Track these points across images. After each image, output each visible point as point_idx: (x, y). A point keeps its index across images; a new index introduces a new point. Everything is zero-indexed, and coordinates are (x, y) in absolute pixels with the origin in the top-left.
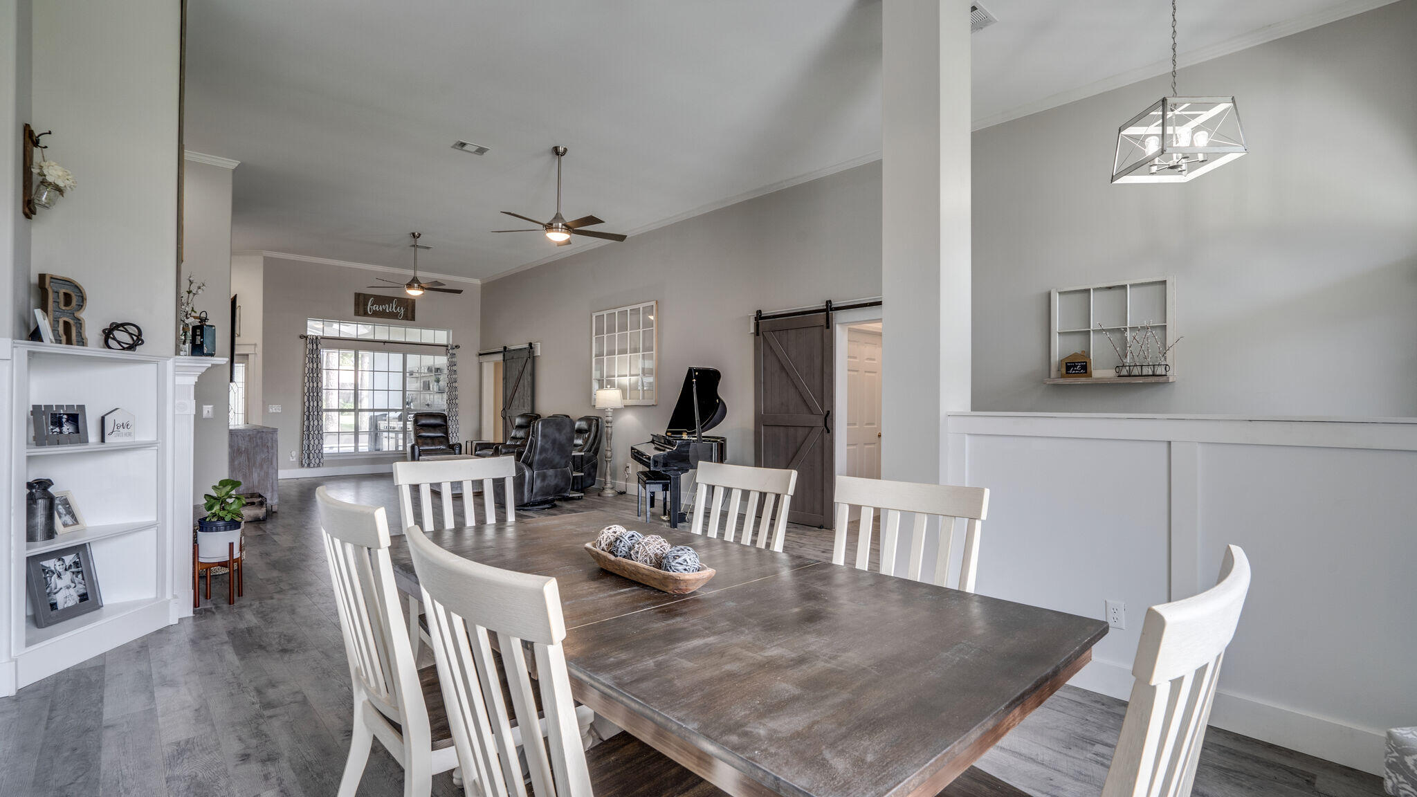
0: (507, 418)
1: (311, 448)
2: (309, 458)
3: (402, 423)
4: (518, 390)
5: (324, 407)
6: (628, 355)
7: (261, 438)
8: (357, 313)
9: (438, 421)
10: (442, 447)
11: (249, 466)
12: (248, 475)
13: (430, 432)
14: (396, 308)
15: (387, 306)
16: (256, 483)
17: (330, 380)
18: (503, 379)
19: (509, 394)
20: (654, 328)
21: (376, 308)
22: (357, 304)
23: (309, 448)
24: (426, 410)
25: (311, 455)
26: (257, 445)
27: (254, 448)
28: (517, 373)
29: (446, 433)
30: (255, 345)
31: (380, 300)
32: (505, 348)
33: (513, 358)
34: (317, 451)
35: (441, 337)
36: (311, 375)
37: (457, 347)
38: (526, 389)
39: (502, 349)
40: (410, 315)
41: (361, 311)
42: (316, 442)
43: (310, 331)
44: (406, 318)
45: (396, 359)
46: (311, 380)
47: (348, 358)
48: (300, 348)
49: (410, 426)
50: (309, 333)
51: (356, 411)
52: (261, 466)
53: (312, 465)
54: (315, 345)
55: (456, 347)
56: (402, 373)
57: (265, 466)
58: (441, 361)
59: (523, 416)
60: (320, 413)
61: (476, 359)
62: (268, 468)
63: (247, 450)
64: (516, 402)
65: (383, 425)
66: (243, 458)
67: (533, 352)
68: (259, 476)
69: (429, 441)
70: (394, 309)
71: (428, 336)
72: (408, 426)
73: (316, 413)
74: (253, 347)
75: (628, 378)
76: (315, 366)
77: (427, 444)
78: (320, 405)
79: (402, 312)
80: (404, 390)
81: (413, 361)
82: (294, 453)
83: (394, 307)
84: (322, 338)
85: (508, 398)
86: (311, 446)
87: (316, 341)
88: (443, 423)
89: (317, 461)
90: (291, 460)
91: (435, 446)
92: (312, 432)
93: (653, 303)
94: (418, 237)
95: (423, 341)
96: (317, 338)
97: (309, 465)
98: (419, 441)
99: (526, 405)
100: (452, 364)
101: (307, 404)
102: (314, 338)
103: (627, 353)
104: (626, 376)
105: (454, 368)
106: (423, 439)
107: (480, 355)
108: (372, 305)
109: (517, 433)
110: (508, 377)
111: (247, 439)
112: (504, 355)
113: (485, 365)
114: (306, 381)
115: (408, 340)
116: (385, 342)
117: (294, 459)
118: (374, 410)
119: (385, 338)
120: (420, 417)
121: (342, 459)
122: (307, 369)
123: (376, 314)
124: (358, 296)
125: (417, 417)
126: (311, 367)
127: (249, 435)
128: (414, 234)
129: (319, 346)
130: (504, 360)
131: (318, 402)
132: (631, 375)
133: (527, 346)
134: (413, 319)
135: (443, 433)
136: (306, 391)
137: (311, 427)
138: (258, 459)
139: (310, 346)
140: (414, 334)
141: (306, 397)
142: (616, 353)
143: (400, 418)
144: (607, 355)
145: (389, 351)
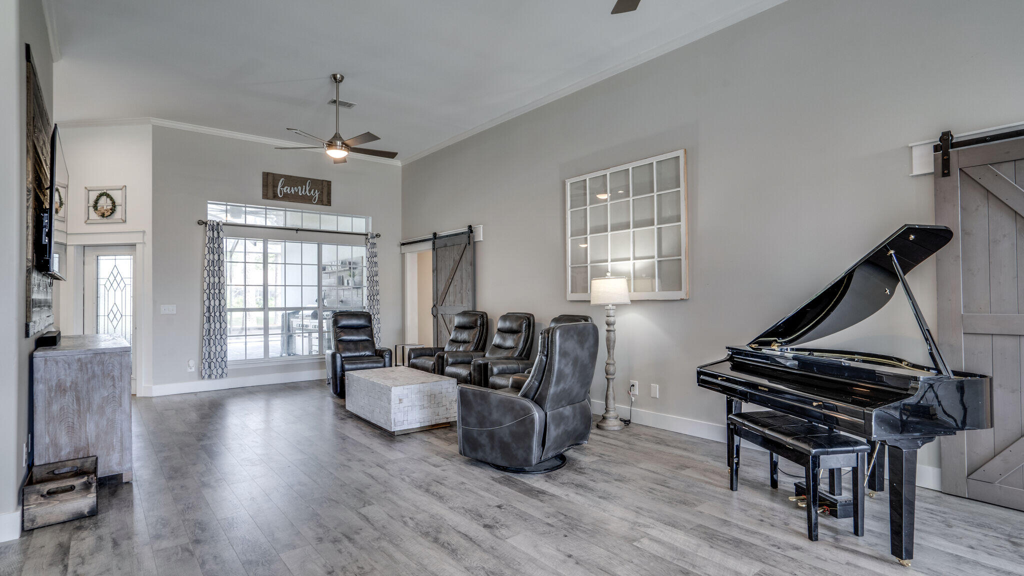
0: (440, 316)
1: (212, 357)
2: (210, 367)
3: (317, 321)
4: (454, 283)
5: (228, 307)
6: (631, 230)
7: (102, 363)
8: (265, 196)
9: (361, 322)
10: (368, 353)
11: (79, 411)
12: (77, 426)
13: (352, 335)
14: (310, 191)
15: (300, 187)
16: (92, 438)
17: (234, 274)
18: (433, 271)
19: (442, 287)
20: (682, 189)
21: (287, 190)
22: (265, 185)
23: (209, 356)
24: (344, 308)
25: (212, 364)
26: (94, 376)
27: (89, 380)
28: (452, 263)
29: (371, 335)
30: (144, 232)
31: (291, 181)
32: (435, 234)
33: (446, 246)
34: (220, 360)
35: (359, 225)
36: (212, 268)
37: (378, 236)
38: (464, 281)
39: (431, 236)
40: (325, 199)
41: (271, 194)
42: (219, 348)
43: (211, 215)
44: (321, 202)
45: (310, 249)
46: (211, 274)
47: (255, 248)
48: (200, 236)
49: (327, 325)
50: (209, 218)
51: (265, 308)
52: (101, 408)
53: (213, 376)
54: (216, 233)
55: (376, 235)
56: (317, 267)
57: (108, 410)
58: (359, 252)
59: (464, 314)
60: (223, 314)
61: (397, 250)
62: (114, 411)
63: (75, 385)
64: (450, 298)
65: (295, 322)
66: (68, 400)
67: (474, 236)
68: (97, 426)
69: (351, 346)
70: (307, 192)
71: (346, 224)
72: (325, 325)
73: (218, 314)
74: (142, 234)
75: (632, 262)
76: (216, 257)
77: (349, 350)
78: (222, 304)
79: (317, 195)
80: (319, 286)
81: (329, 251)
82: (192, 363)
83: (307, 189)
84: (224, 224)
85: (440, 293)
86: (212, 354)
87: (217, 227)
88: (366, 324)
89: (220, 371)
90: (190, 370)
91: (359, 352)
92: (213, 337)
93: (680, 153)
94: (341, 81)
95: (340, 230)
96: (218, 224)
97: (210, 376)
98: (340, 346)
99: (464, 300)
100: (372, 256)
101: (207, 303)
102: (215, 224)
103: (629, 228)
104: (629, 259)
105: (375, 259)
106: (344, 344)
107: (403, 244)
108: (283, 187)
109: (459, 335)
110: (439, 268)
111: (75, 366)
112: (434, 243)
113: (408, 257)
114: (206, 275)
115: (323, 228)
116: (297, 230)
117: (193, 370)
118: (285, 309)
119: (298, 225)
120: (339, 317)
121: (249, 366)
122: (206, 261)
123: (287, 197)
124: (266, 176)
125: (337, 316)
126: (211, 258)
127: (79, 360)
128: (334, 77)
129: (221, 233)
130: (434, 249)
131: (220, 301)
132: (635, 258)
133: (466, 229)
134: (329, 203)
135: (366, 335)
136: (205, 287)
137: (212, 330)
138: (97, 399)
139: (210, 234)
140: (329, 222)
141: (205, 295)
142: (609, 230)
143: (315, 316)
144: (591, 233)
145: (302, 241)
